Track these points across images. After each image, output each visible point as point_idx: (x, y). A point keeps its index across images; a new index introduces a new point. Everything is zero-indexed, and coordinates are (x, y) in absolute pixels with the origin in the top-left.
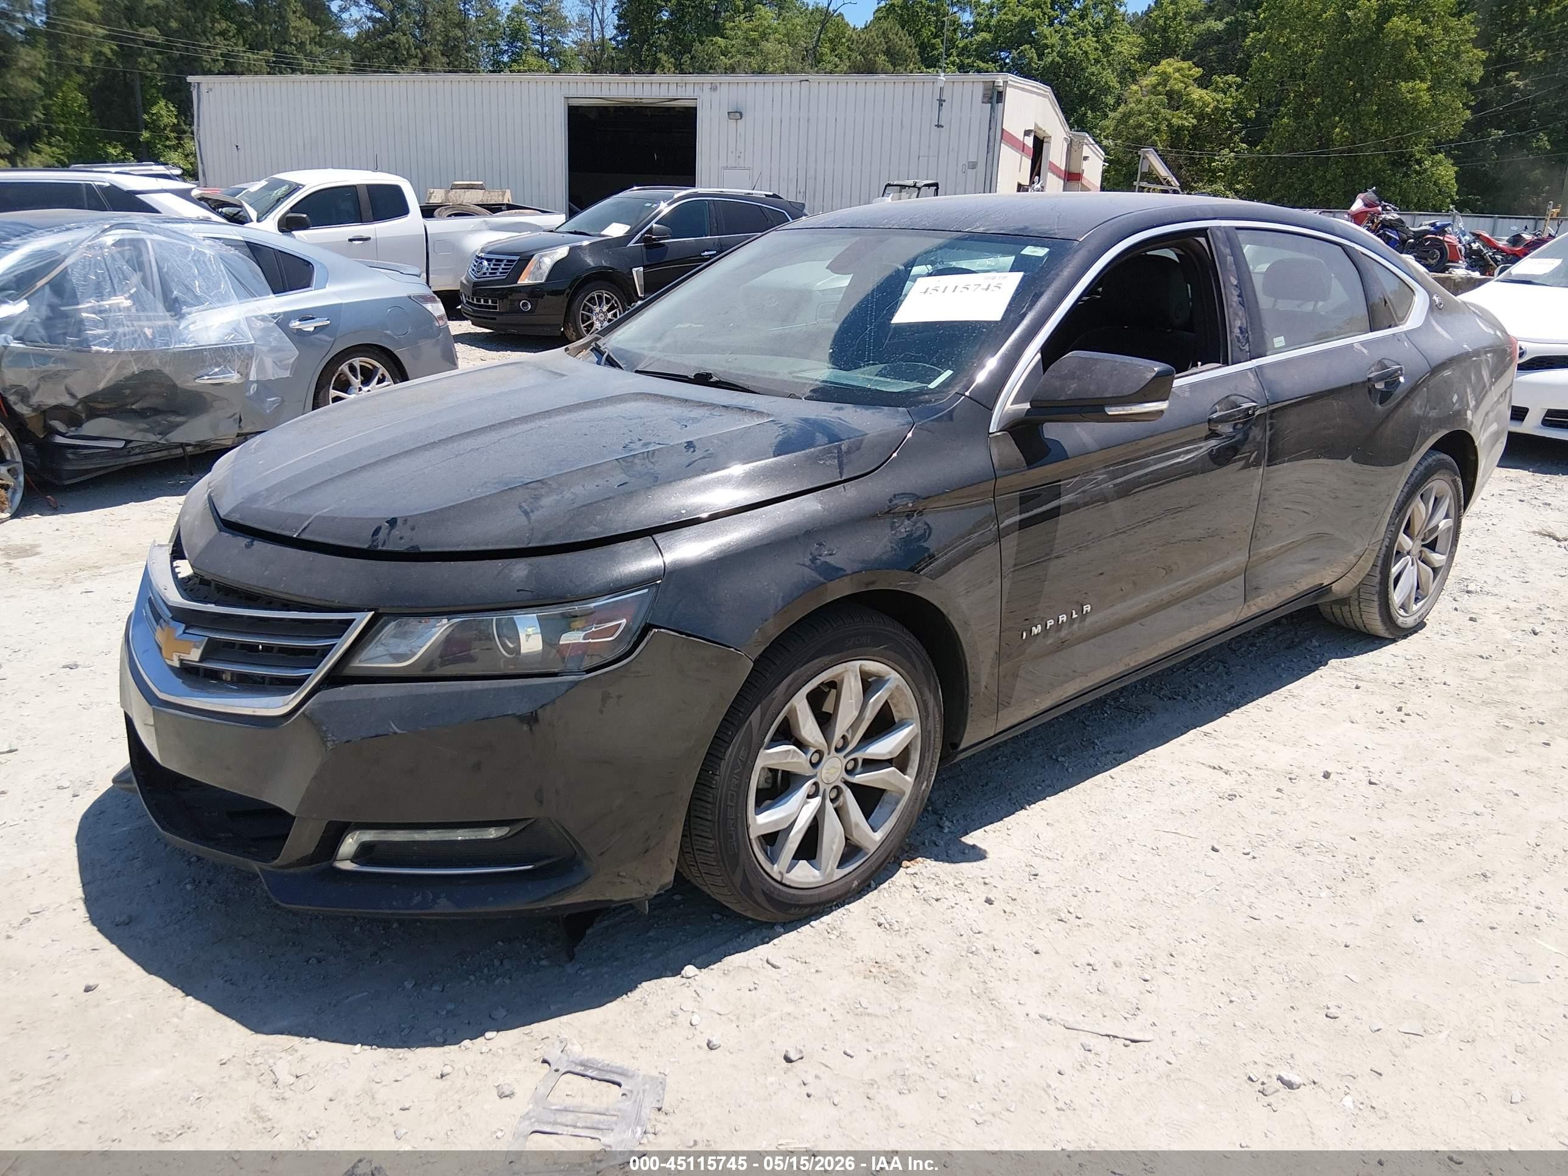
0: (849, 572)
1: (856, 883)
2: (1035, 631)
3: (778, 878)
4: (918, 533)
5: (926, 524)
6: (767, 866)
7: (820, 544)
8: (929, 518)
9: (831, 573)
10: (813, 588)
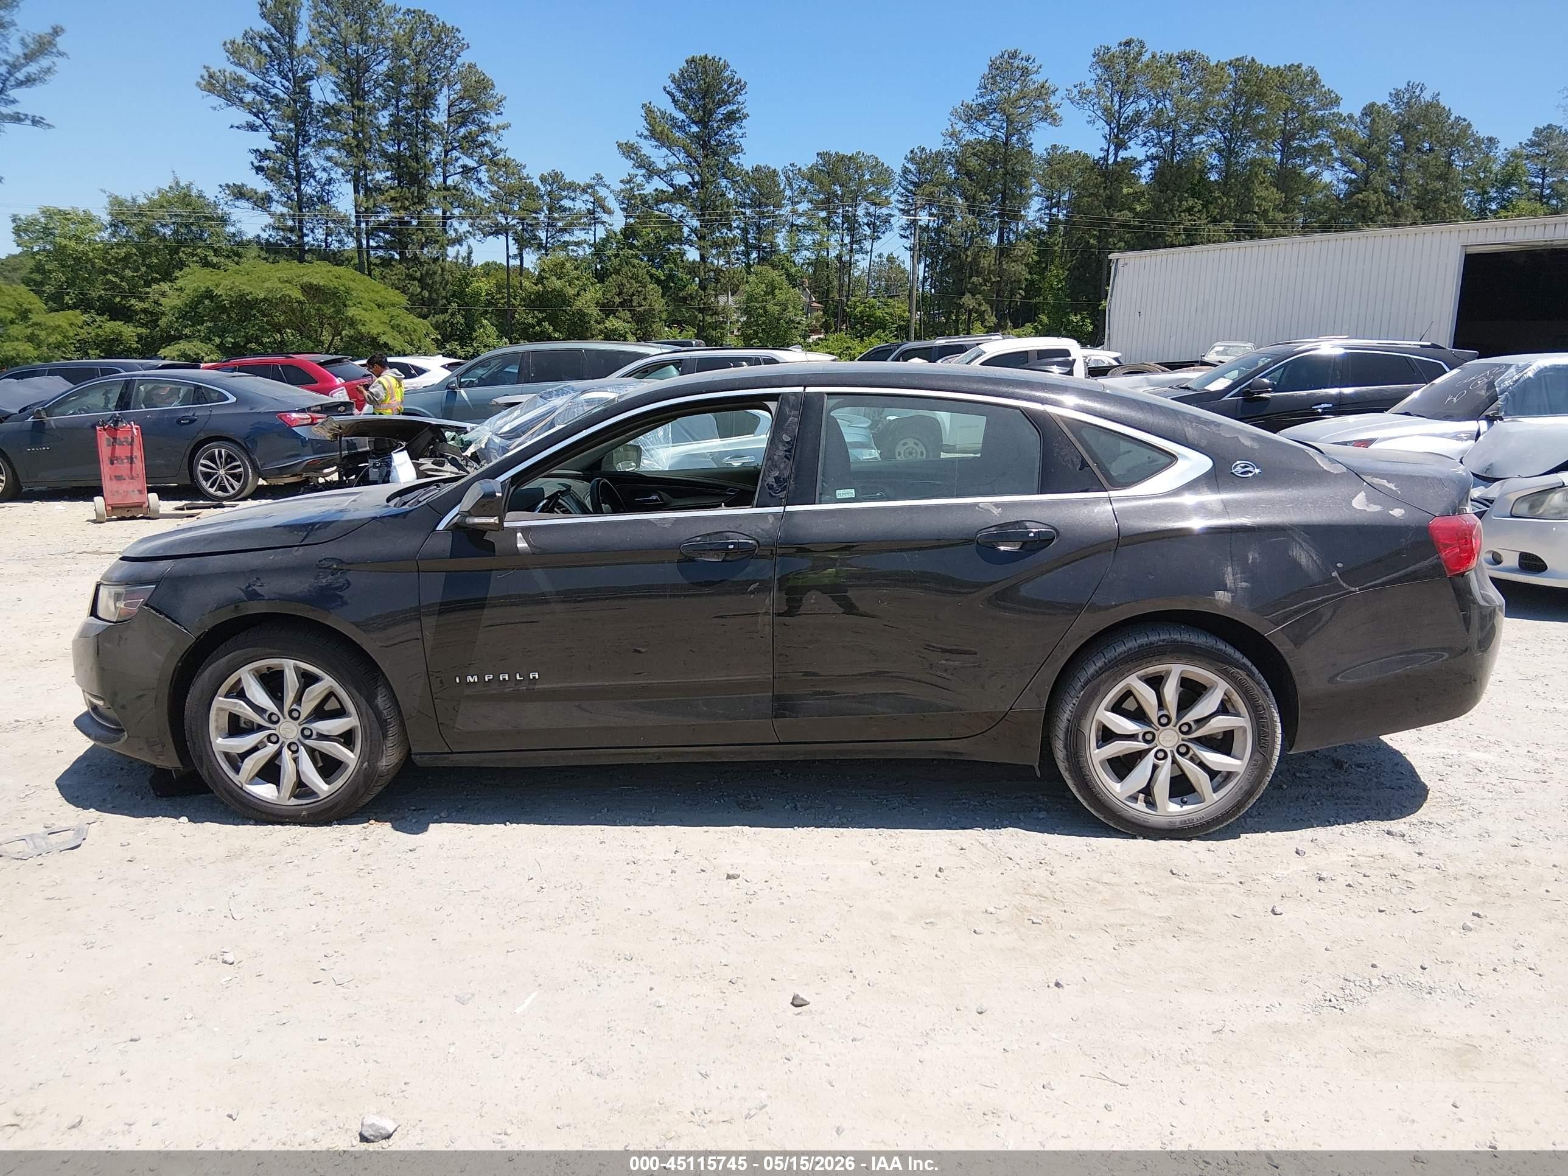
0: (266, 598)
1: (304, 813)
2: (470, 679)
3: (240, 785)
4: (337, 585)
5: (347, 580)
6: (231, 774)
7: (258, 579)
8: (350, 576)
9: (253, 596)
10: (236, 603)
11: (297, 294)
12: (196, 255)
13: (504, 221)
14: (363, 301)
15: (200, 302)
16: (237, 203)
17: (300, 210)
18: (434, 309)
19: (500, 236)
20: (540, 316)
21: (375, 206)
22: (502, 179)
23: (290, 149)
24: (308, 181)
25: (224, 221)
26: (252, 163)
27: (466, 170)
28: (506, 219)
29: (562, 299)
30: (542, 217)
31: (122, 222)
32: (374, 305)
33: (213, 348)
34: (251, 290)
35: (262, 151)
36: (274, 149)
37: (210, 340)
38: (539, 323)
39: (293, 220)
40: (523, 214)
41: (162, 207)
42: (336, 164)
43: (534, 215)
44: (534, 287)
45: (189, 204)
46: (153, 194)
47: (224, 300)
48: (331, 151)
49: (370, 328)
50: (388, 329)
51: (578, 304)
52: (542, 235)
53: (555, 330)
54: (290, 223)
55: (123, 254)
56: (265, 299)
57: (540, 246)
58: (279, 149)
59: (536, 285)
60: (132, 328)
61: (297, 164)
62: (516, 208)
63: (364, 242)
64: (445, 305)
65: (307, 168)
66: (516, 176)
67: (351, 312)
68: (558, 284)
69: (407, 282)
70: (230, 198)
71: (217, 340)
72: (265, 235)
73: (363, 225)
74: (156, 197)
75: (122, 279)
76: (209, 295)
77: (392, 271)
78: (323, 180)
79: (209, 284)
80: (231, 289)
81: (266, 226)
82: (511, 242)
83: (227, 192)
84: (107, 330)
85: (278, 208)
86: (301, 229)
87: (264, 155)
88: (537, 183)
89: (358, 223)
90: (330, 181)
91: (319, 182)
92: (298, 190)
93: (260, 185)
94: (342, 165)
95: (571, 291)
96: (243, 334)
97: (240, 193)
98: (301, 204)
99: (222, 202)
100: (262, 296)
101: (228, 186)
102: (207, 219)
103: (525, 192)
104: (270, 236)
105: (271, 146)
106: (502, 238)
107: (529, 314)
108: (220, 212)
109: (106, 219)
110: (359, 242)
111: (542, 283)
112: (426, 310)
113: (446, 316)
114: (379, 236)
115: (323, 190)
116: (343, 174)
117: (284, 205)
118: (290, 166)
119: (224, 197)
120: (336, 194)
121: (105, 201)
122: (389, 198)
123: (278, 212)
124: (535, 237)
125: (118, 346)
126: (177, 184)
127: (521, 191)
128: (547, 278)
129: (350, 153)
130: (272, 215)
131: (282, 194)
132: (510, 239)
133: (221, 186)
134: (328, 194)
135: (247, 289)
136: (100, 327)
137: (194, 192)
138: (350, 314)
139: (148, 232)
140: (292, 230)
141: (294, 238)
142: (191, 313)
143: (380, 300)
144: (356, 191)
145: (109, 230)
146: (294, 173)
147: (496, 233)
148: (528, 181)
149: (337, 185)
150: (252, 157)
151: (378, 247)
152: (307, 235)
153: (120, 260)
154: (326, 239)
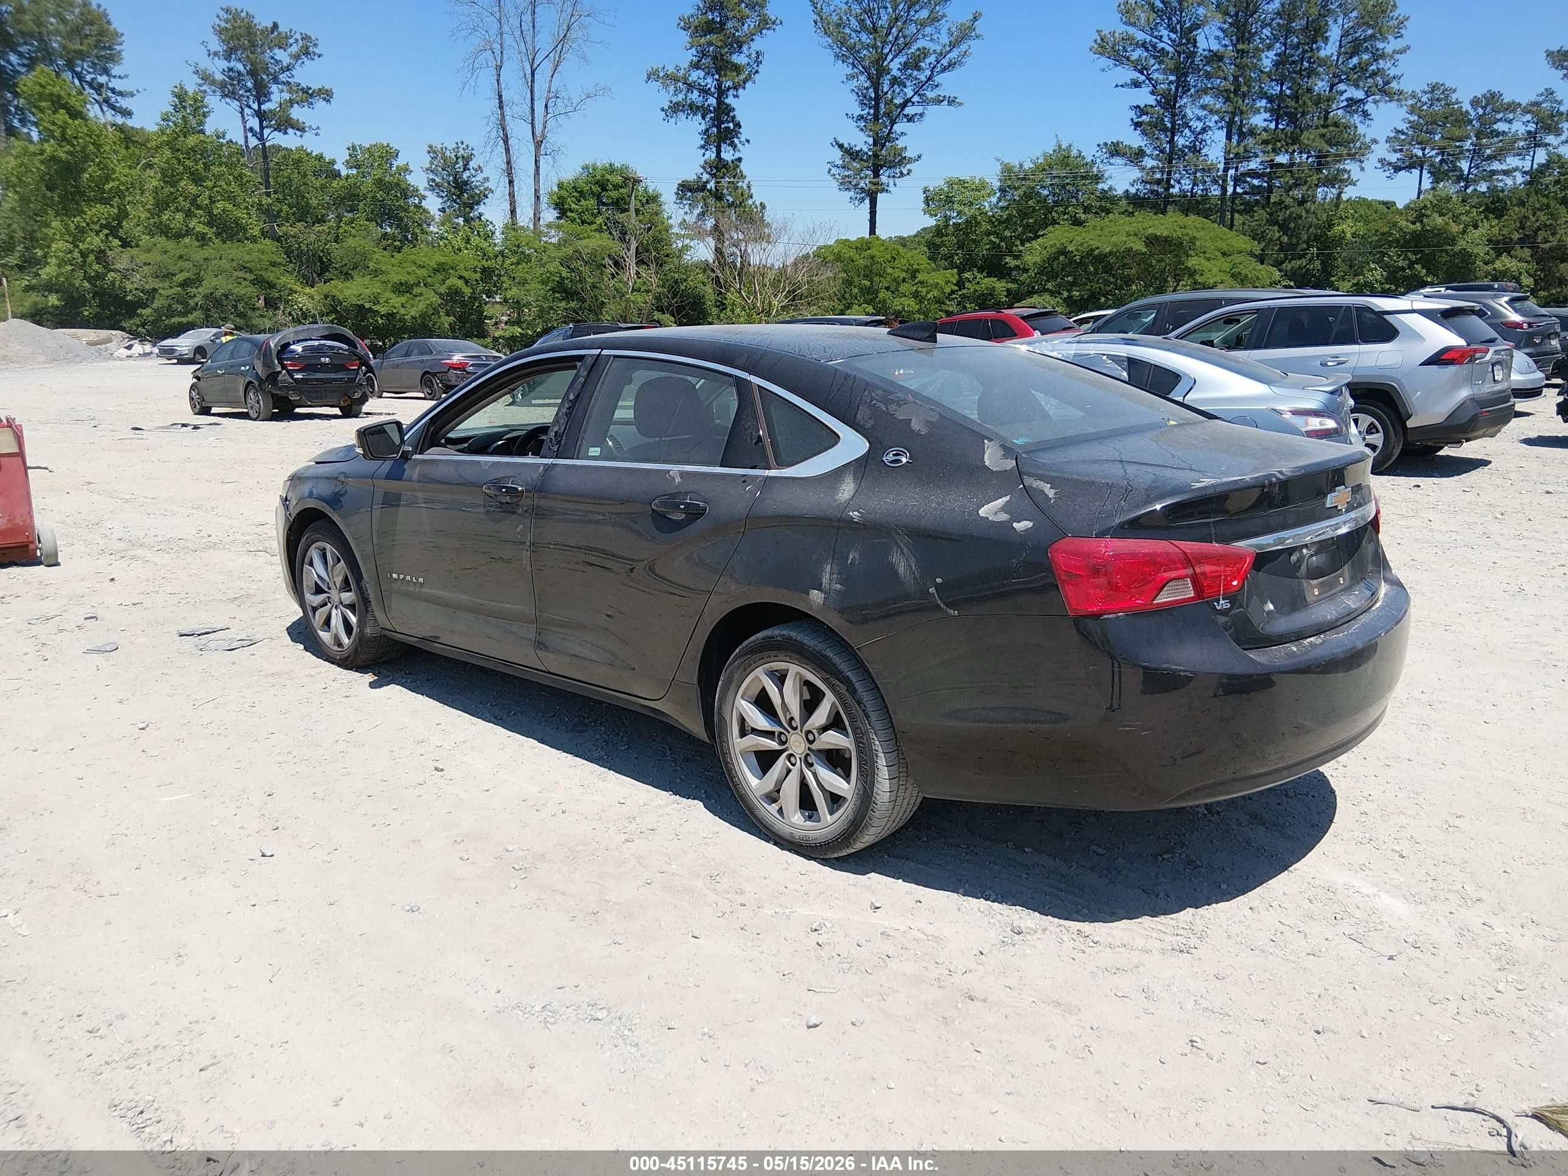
2: (394, 576)
11: (1140, 246)
12: (1068, 213)
13: (1420, 153)
14: (1208, 251)
15: (1056, 258)
16: (1112, 161)
17: (1170, 162)
18: (1291, 254)
19: (1413, 170)
20: (1413, 258)
21: (1246, 151)
22: (1425, 107)
23: (1169, 102)
24: (1182, 132)
25: (1098, 178)
26: (1132, 120)
27: (1352, 102)
28: (1423, 150)
29: (1444, 238)
30: (1467, 145)
31: (1009, 187)
32: (1219, 254)
33: (1061, 301)
34: (1099, 244)
35: (1142, 106)
36: (1154, 103)
37: (1059, 294)
38: (1411, 265)
39: (1162, 172)
40: (1445, 143)
41: (1044, 170)
42: (1211, 111)
43: (1458, 144)
44: (1411, 226)
45: (1067, 165)
46: (1038, 159)
47: (1075, 256)
48: (1207, 99)
49: (1208, 278)
50: (1227, 278)
51: (1461, 244)
52: (1464, 165)
53: (1429, 273)
54: (1158, 176)
55: (1005, 217)
56: (1111, 253)
57: (1461, 178)
58: (1159, 103)
59: (1414, 223)
60: (1004, 284)
61: (1173, 115)
62: (1437, 138)
63: (1230, 190)
64: (1305, 250)
65: (1182, 119)
66: (1443, 103)
67: (1191, 262)
68: (1439, 221)
69: (1266, 227)
70: (1105, 156)
71: (1065, 294)
72: (1133, 190)
73: (1232, 172)
74: (1041, 160)
75: (1002, 240)
76: (1063, 252)
77: (1252, 217)
78: (1198, 129)
79: (1064, 241)
80: (1081, 245)
81: (1134, 181)
82: (1426, 174)
83: (1104, 150)
84: (983, 286)
85: (1149, 163)
86: (1168, 180)
87: (1141, 110)
88: (1466, 106)
89: (1226, 170)
90: (1204, 130)
91: (1193, 132)
92: (1171, 142)
93: (1135, 140)
94: (1217, 112)
95: (1455, 228)
96: (1088, 287)
97: (1115, 150)
98: (1172, 156)
99: (1098, 160)
100: (1107, 250)
101: (1106, 144)
102: (1083, 178)
103: (1450, 119)
104: (1138, 190)
105: (1151, 100)
106: (1416, 172)
107: (1400, 256)
108: (1095, 170)
109: (997, 184)
110: (1224, 190)
111: (1421, 222)
112: (1282, 256)
113: (1303, 262)
114: (1246, 182)
115: (1196, 139)
116: (1216, 122)
117: (1157, 158)
118: (1166, 119)
119: (1102, 155)
120: (1208, 142)
121: (997, 168)
122: (1260, 142)
123: (1149, 166)
124: (1455, 168)
125: (990, 300)
126: (1060, 147)
127: (1446, 118)
128: (1427, 216)
129: (1227, 99)
130: (1143, 169)
131: (1155, 148)
132: (1425, 172)
133: (1099, 145)
134: (1200, 143)
135: (1095, 243)
136: (978, 283)
137: (1074, 153)
138: (1189, 264)
139: (1027, 196)
140: (1159, 182)
141: (1161, 190)
142: (1048, 270)
143: (1225, 248)
144: (1229, 137)
145: (998, 195)
146: (1169, 125)
147: (1410, 167)
148: (1456, 106)
149: (1210, 133)
150: (1132, 114)
151: (1245, 193)
152: (1173, 187)
153: (1003, 222)
154: (1192, 189)
